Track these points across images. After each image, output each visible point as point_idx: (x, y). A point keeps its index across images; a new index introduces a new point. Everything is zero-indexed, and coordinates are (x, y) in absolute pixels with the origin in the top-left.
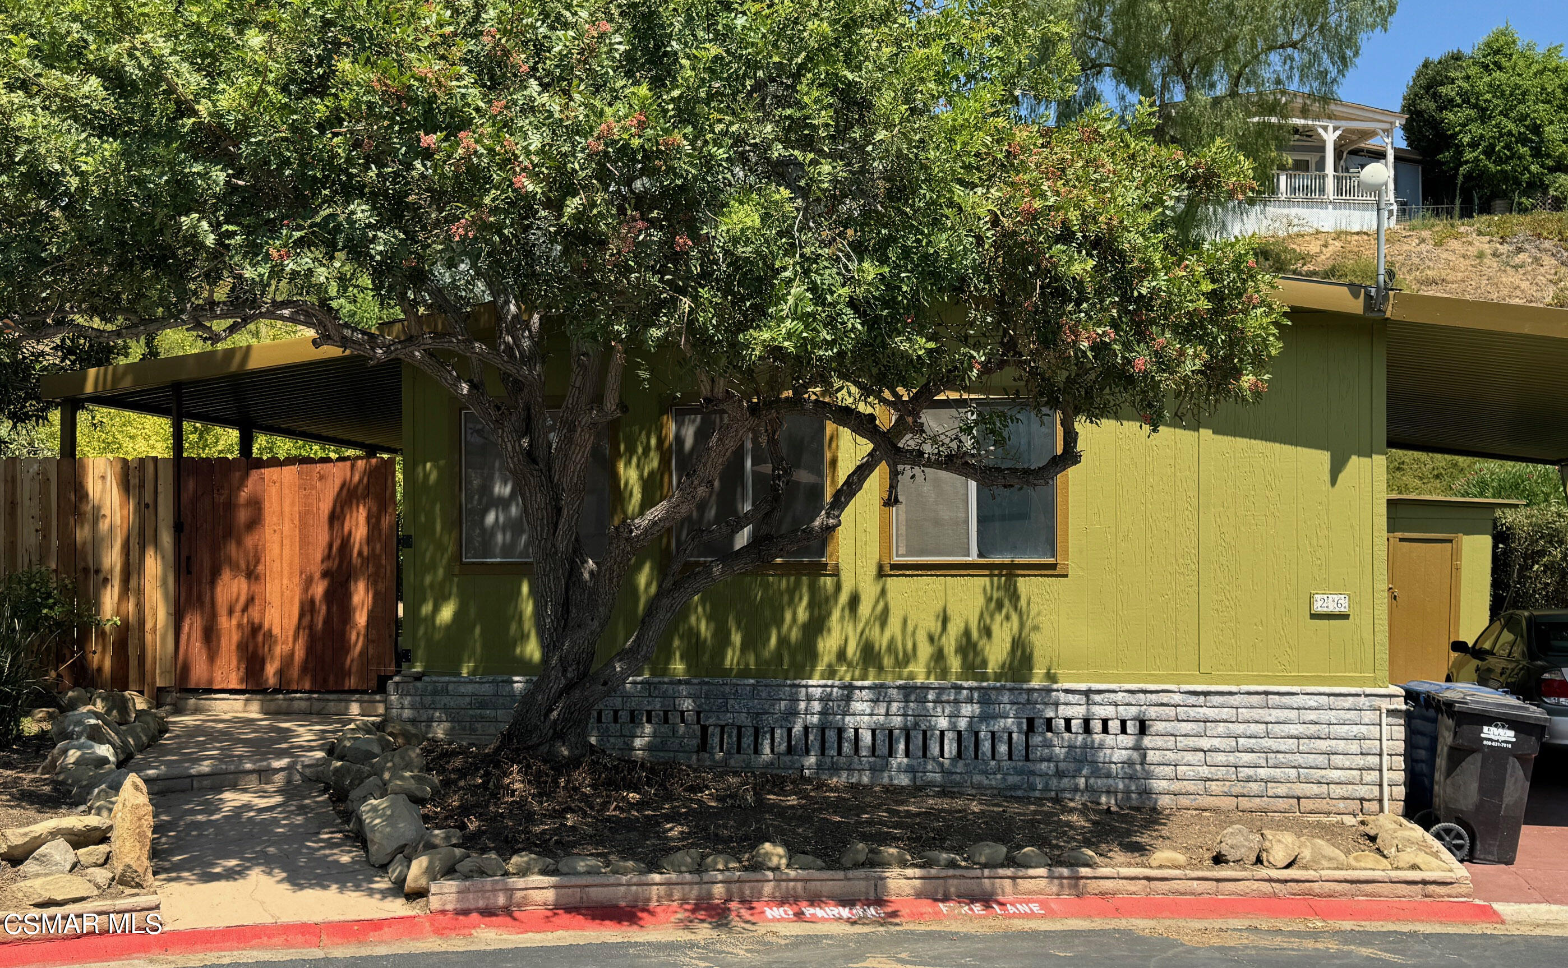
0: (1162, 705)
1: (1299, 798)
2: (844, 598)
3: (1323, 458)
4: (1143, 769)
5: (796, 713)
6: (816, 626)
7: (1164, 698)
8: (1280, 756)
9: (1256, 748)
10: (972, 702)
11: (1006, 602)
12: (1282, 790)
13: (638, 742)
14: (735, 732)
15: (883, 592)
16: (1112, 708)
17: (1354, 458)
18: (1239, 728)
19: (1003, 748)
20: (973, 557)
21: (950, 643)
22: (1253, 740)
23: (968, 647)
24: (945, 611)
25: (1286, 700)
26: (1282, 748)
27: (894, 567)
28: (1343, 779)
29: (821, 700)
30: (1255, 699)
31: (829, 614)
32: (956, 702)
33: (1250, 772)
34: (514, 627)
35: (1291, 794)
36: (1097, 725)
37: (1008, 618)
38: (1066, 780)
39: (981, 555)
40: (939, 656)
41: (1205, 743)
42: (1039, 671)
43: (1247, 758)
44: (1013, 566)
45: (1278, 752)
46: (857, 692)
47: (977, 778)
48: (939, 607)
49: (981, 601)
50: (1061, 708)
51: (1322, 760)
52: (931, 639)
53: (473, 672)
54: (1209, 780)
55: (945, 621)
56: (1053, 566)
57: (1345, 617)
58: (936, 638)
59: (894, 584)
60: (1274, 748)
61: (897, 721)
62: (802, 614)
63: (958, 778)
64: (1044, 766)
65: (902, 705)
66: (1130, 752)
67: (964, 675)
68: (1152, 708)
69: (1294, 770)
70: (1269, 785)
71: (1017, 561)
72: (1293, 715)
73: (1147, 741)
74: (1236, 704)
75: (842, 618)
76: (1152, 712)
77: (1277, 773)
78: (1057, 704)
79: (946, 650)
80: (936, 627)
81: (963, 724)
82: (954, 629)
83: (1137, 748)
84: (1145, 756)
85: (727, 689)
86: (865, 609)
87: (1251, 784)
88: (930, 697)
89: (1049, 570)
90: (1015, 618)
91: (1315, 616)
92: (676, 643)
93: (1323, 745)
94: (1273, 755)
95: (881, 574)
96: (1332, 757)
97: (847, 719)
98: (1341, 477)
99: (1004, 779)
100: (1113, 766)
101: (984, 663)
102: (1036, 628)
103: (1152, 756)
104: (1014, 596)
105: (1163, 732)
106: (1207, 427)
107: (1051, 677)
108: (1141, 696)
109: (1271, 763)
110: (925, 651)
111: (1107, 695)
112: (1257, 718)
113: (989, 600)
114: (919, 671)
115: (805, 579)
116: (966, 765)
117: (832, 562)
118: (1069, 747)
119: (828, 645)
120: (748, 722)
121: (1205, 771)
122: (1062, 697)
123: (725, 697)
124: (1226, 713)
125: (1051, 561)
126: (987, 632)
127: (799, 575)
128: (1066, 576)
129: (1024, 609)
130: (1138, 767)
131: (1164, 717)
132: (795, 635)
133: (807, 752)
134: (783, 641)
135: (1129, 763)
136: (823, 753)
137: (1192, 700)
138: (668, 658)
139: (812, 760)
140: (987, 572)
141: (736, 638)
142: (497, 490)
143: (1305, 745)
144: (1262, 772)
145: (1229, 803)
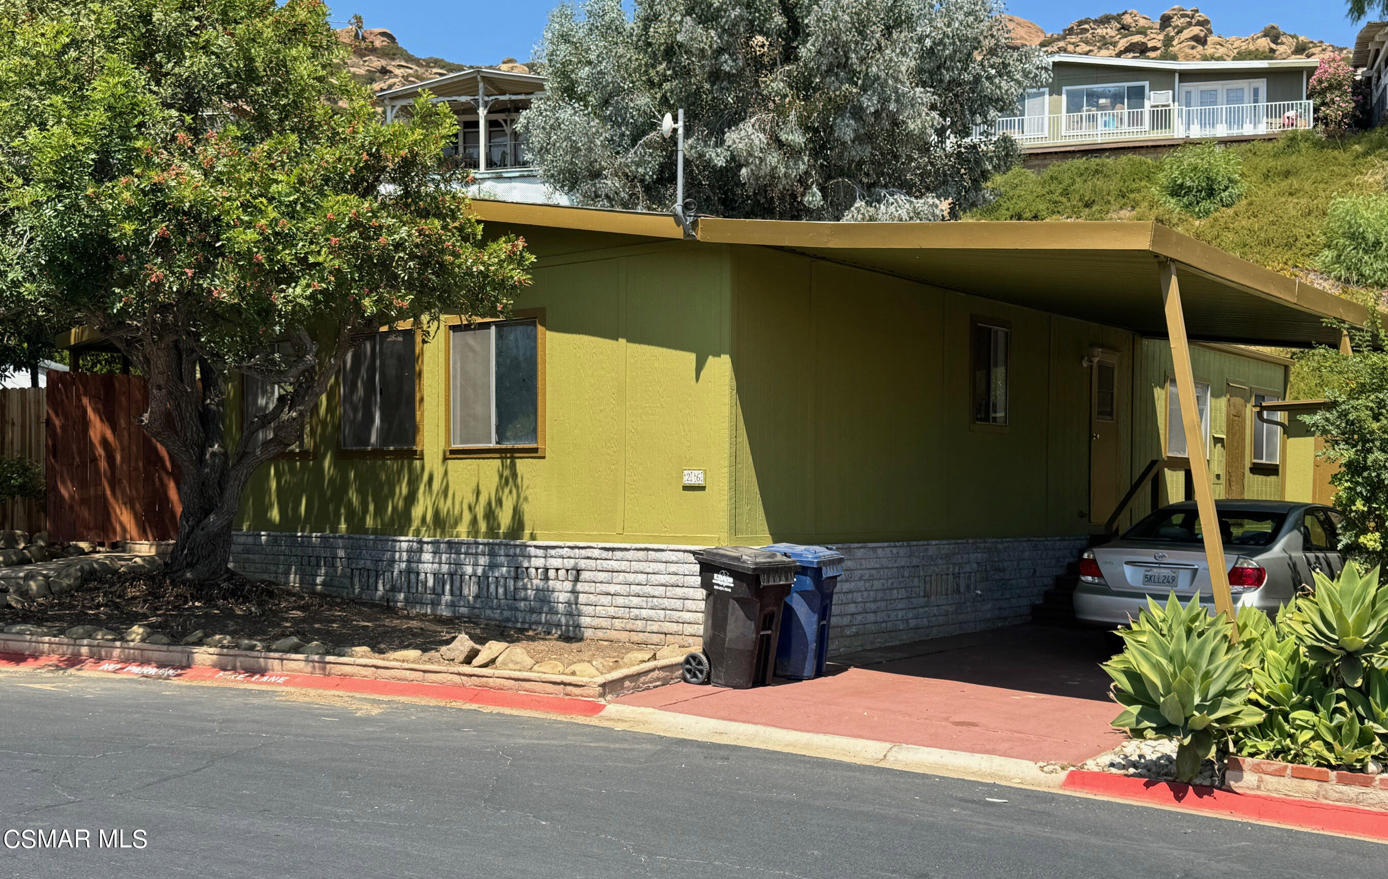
0: (588, 558)
1: (666, 634)
2: (426, 477)
3: (692, 357)
4: (577, 608)
5: (394, 561)
6: (411, 499)
7: (589, 552)
8: (655, 600)
9: (641, 593)
10: (484, 555)
11: (510, 480)
12: (655, 627)
13: (319, 580)
14: (366, 574)
15: (446, 473)
16: (560, 560)
17: (710, 358)
18: (631, 577)
19: (501, 590)
20: (493, 445)
21: (480, 511)
22: (639, 587)
23: (490, 515)
24: (478, 486)
25: (658, 555)
26: (656, 594)
27: (453, 452)
28: (692, 620)
29: (407, 551)
30: (641, 554)
31: (418, 489)
32: (477, 554)
33: (636, 611)
34: (267, 498)
35: (661, 630)
36: (552, 573)
37: (511, 492)
38: (535, 615)
39: (497, 443)
40: (474, 522)
41: (612, 589)
42: (527, 532)
43: (635, 601)
44: (513, 451)
45: (653, 597)
46: (425, 545)
47: (489, 612)
48: (474, 485)
49: (496, 479)
50: (533, 559)
51: (678, 604)
52: (470, 508)
53: (249, 529)
54: (614, 618)
55: (478, 493)
56: (535, 450)
57: (702, 488)
58: (473, 506)
59: (454, 465)
60: (652, 593)
61: (445, 568)
62: (405, 490)
63: (476, 611)
64: (522, 604)
65: (448, 556)
66: (569, 594)
67: (486, 535)
68: (583, 561)
69: (663, 612)
70: (649, 622)
71: (516, 446)
72: (662, 567)
73: (580, 587)
74: (630, 558)
75: (424, 493)
76: (582, 564)
77: (652, 613)
78: (530, 557)
79: (478, 517)
80: (471, 498)
81: (480, 571)
82: (483, 500)
83: (574, 592)
84: (577, 598)
85: (362, 542)
86: (436, 485)
87: (638, 622)
88: (463, 550)
89: (533, 453)
90: (514, 491)
91: (686, 488)
92: (342, 511)
93: (679, 592)
94: (650, 599)
95: (445, 459)
96: (686, 601)
97: (421, 566)
98: (702, 373)
99: (501, 613)
100: (560, 605)
101: (499, 527)
102: (526, 499)
103: (582, 598)
104: (514, 475)
105: (588, 579)
106: (623, 337)
107: (533, 537)
108: (577, 551)
109: (650, 605)
110: (467, 517)
111: (558, 550)
112: (642, 569)
113: (501, 476)
114: (462, 532)
115: (406, 462)
116: (482, 602)
117: (419, 449)
118: (537, 590)
119: (417, 512)
120: (372, 567)
121: (612, 611)
122: (533, 551)
123: (360, 548)
124: (624, 565)
125: (533, 446)
126: (500, 502)
127: (402, 458)
128: (544, 458)
129: (520, 484)
130: (574, 606)
131: (590, 568)
132: (401, 504)
133: (400, 592)
134: (395, 509)
135: (569, 603)
136: (409, 592)
137: (605, 554)
138: (339, 523)
139: (402, 596)
140: (498, 455)
141: (371, 508)
142: (259, 401)
143: (671, 591)
144: (644, 613)
145: (624, 636)
